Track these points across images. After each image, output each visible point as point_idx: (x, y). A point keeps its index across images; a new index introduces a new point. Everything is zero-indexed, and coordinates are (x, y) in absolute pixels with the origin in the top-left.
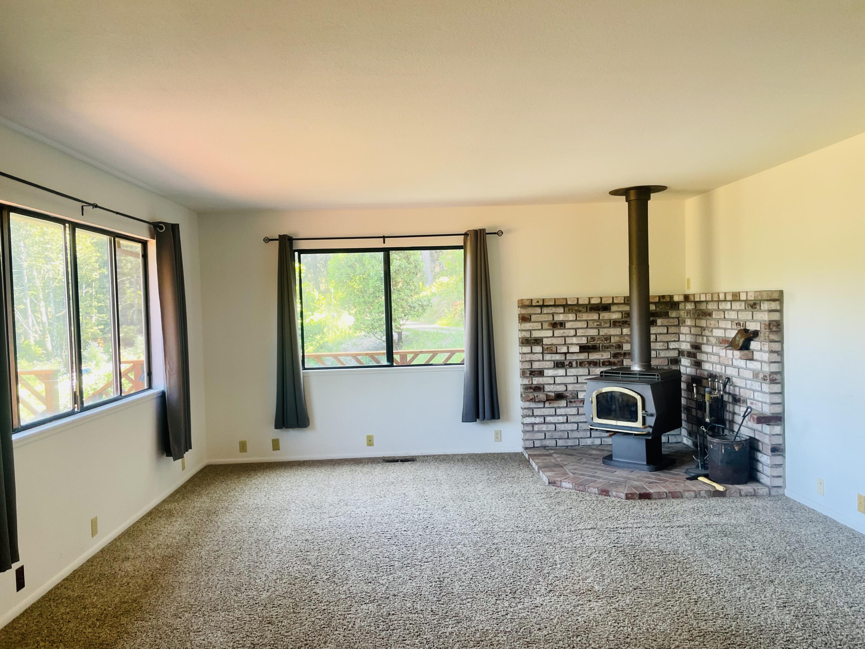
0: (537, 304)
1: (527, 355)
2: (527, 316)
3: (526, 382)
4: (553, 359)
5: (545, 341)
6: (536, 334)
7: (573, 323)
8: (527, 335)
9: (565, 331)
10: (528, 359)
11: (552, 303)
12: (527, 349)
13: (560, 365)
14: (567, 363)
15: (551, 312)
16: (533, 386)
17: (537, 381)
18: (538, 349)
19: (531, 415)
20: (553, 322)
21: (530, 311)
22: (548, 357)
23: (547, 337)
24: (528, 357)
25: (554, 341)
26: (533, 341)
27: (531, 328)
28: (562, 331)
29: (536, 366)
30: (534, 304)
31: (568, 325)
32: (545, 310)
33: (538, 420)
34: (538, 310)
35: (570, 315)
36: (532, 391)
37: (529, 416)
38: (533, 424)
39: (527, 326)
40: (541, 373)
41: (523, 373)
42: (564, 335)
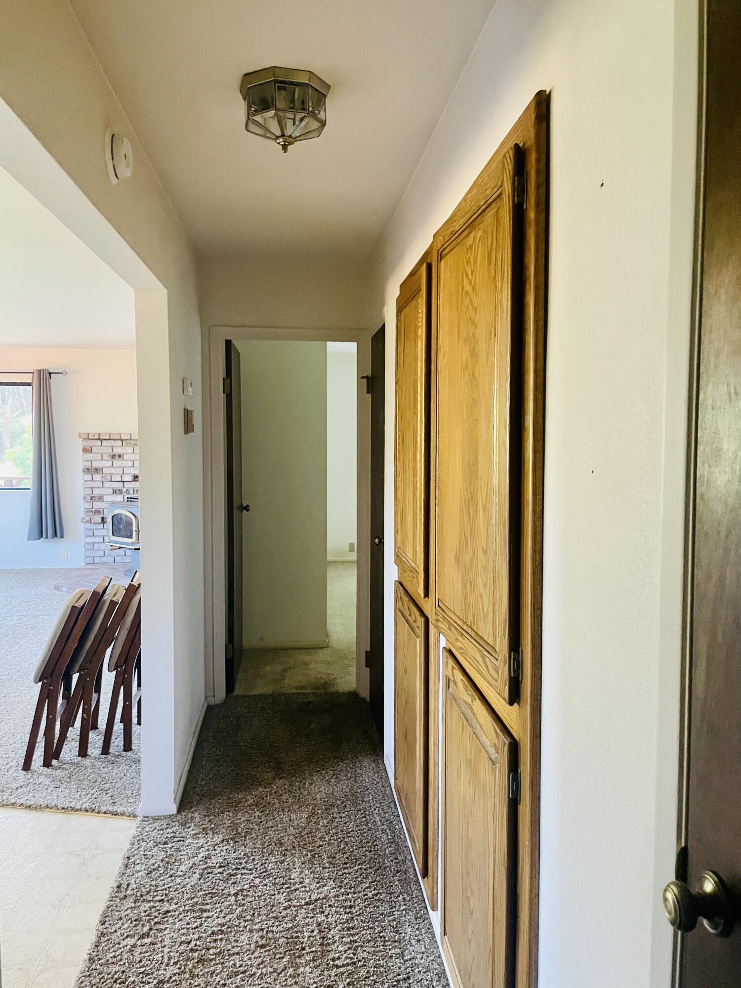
0: (93, 438)
1: (88, 483)
2: (88, 448)
3: (89, 506)
4: (112, 486)
5: (105, 470)
6: (97, 464)
7: (131, 455)
8: (88, 465)
9: (123, 462)
10: (88, 486)
11: (107, 437)
12: (88, 477)
13: (118, 492)
14: (124, 490)
15: (111, 445)
16: (94, 510)
17: (97, 505)
18: (97, 477)
19: (92, 535)
20: (112, 454)
21: (91, 443)
22: (107, 484)
23: (107, 467)
24: (89, 484)
25: (113, 470)
26: (93, 470)
27: (91, 459)
28: (120, 462)
29: (96, 492)
30: (90, 437)
31: (126, 457)
32: (105, 443)
33: (97, 540)
34: (99, 443)
35: (128, 448)
36: (92, 514)
37: (90, 536)
38: (93, 544)
39: (89, 456)
40: (101, 498)
41: (85, 498)
42: (122, 466)
